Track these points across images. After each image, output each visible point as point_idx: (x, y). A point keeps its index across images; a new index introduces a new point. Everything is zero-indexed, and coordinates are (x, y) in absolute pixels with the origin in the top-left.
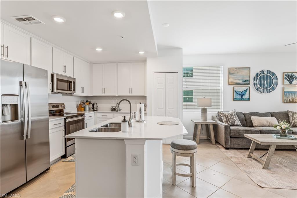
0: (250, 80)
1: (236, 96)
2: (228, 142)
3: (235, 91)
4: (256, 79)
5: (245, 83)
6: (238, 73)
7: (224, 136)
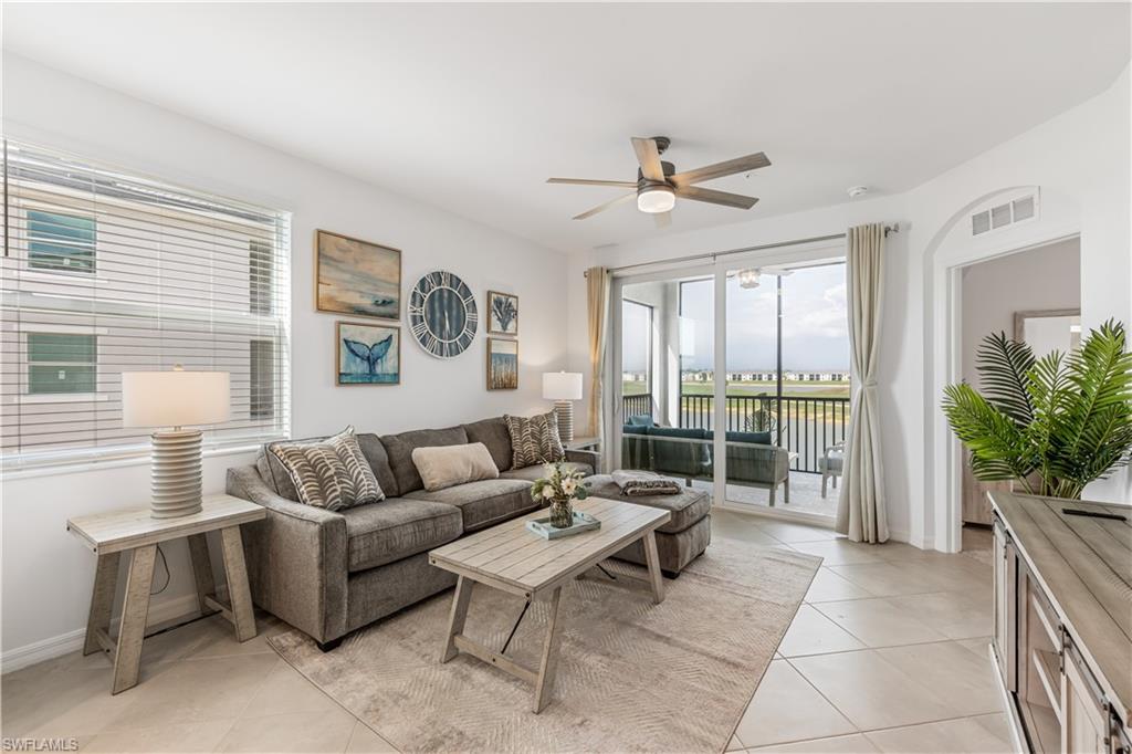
0: (399, 300)
1: (348, 365)
2: (340, 606)
3: (346, 341)
4: (418, 298)
5: (382, 310)
6: (356, 262)
7: (316, 584)
